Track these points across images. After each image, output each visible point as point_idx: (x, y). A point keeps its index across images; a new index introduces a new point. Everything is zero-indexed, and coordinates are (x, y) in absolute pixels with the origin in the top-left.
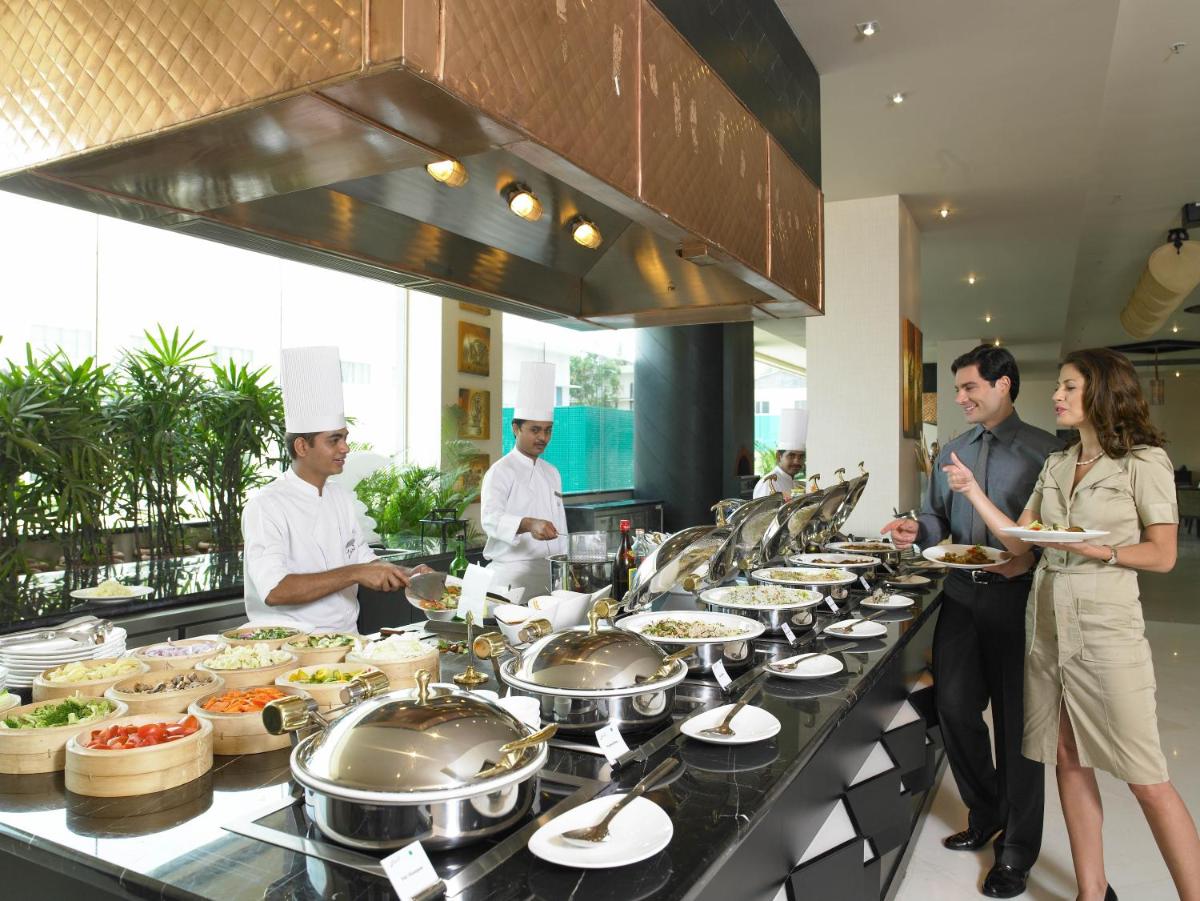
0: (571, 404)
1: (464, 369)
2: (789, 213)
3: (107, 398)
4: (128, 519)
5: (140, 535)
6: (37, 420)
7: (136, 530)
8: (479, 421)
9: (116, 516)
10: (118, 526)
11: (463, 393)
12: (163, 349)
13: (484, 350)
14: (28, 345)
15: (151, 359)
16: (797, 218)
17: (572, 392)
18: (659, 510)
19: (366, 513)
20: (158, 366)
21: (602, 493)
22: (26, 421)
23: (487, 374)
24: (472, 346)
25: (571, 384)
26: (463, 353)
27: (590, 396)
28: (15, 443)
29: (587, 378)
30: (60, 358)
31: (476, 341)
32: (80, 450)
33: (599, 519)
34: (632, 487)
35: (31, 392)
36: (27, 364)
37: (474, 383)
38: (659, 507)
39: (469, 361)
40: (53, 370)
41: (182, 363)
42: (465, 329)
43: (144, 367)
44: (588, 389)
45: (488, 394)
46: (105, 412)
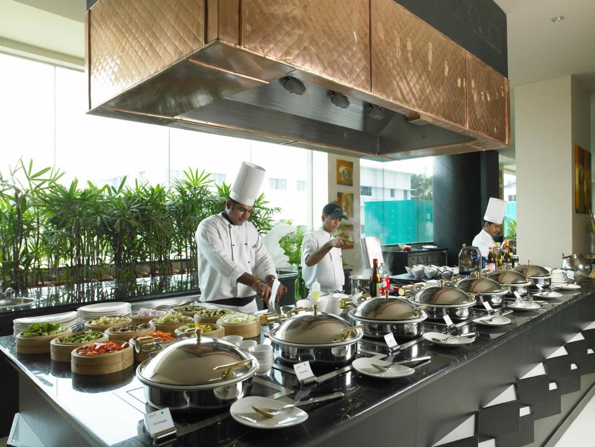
0: (412, 199)
1: (339, 183)
2: (482, 93)
3: (168, 202)
4: (178, 255)
5: (183, 263)
6: (137, 212)
7: (181, 260)
8: (348, 209)
9: (174, 254)
10: (176, 258)
11: (340, 195)
12: (192, 179)
13: (350, 173)
14: (136, 180)
15: (187, 183)
16: (488, 95)
17: (412, 192)
18: (445, 253)
19: (284, 254)
20: (190, 187)
21: (416, 244)
22: (133, 212)
23: (351, 185)
24: (343, 172)
25: (412, 188)
26: (339, 175)
27: (421, 194)
28: (126, 222)
29: (420, 185)
30: (148, 185)
31: (345, 169)
32: (153, 224)
33: (411, 258)
34: (432, 241)
35: (135, 200)
36: (135, 188)
37: (345, 190)
38: (445, 251)
39: (343, 179)
40: (146, 191)
41: (200, 185)
42: (340, 163)
43: (184, 187)
44: (420, 191)
45: (352, 195)
46: (167, 208)
